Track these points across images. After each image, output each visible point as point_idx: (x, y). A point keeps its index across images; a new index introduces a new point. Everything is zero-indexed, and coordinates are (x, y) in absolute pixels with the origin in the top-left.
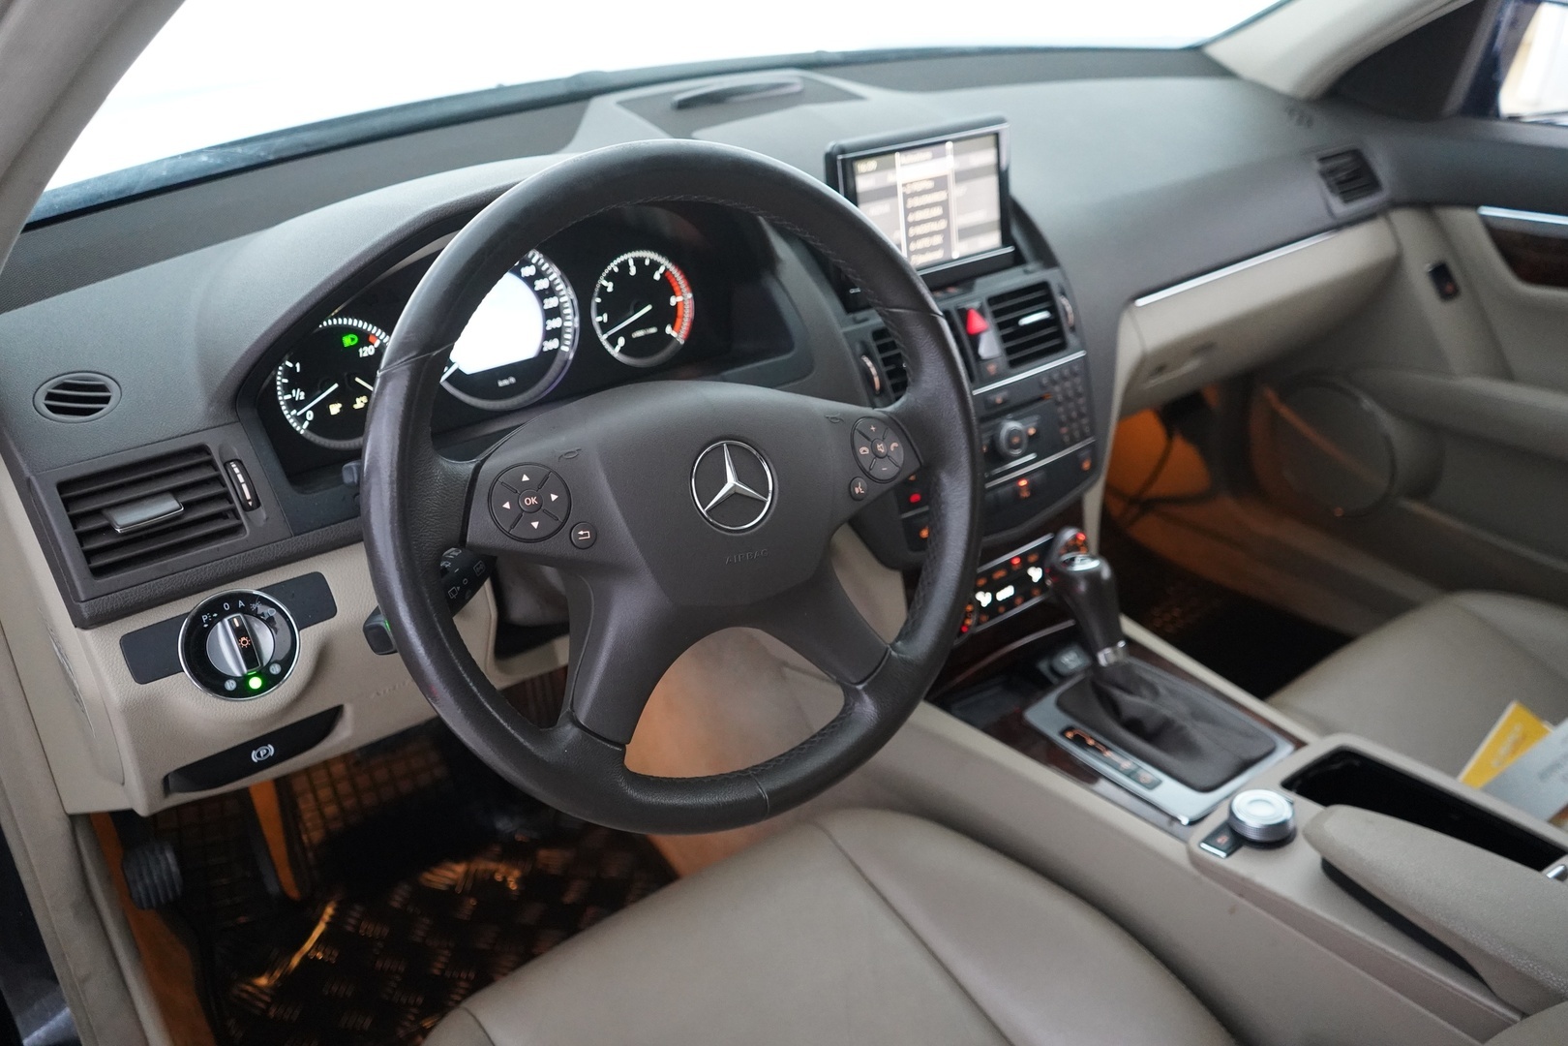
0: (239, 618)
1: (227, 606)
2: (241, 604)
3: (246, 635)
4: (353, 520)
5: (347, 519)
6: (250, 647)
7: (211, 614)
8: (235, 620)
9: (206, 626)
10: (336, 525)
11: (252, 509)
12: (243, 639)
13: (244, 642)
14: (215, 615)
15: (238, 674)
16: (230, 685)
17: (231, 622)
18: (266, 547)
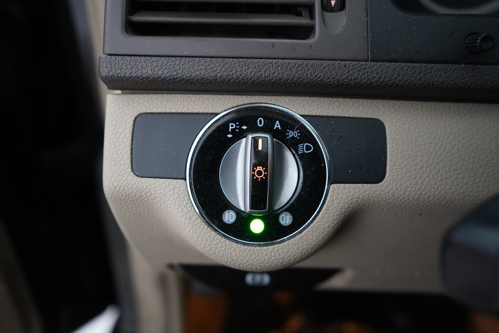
0: (265, 140)
1: (261, 122)
2: (277, 125)
3: (264, 165)
4: (454, 66)
5: (446, 62)
6: (264, 182)
7: (241, 125)
8: (260, 141)
9: (230, 136)
10: (430, 66)
11: (331, 10)
12: (260, 168)
13: (259, 173)
14: (245, 127)
15: (243, 209)
16: (229, 217)
17: (255, 142)
18: (331, 62)
